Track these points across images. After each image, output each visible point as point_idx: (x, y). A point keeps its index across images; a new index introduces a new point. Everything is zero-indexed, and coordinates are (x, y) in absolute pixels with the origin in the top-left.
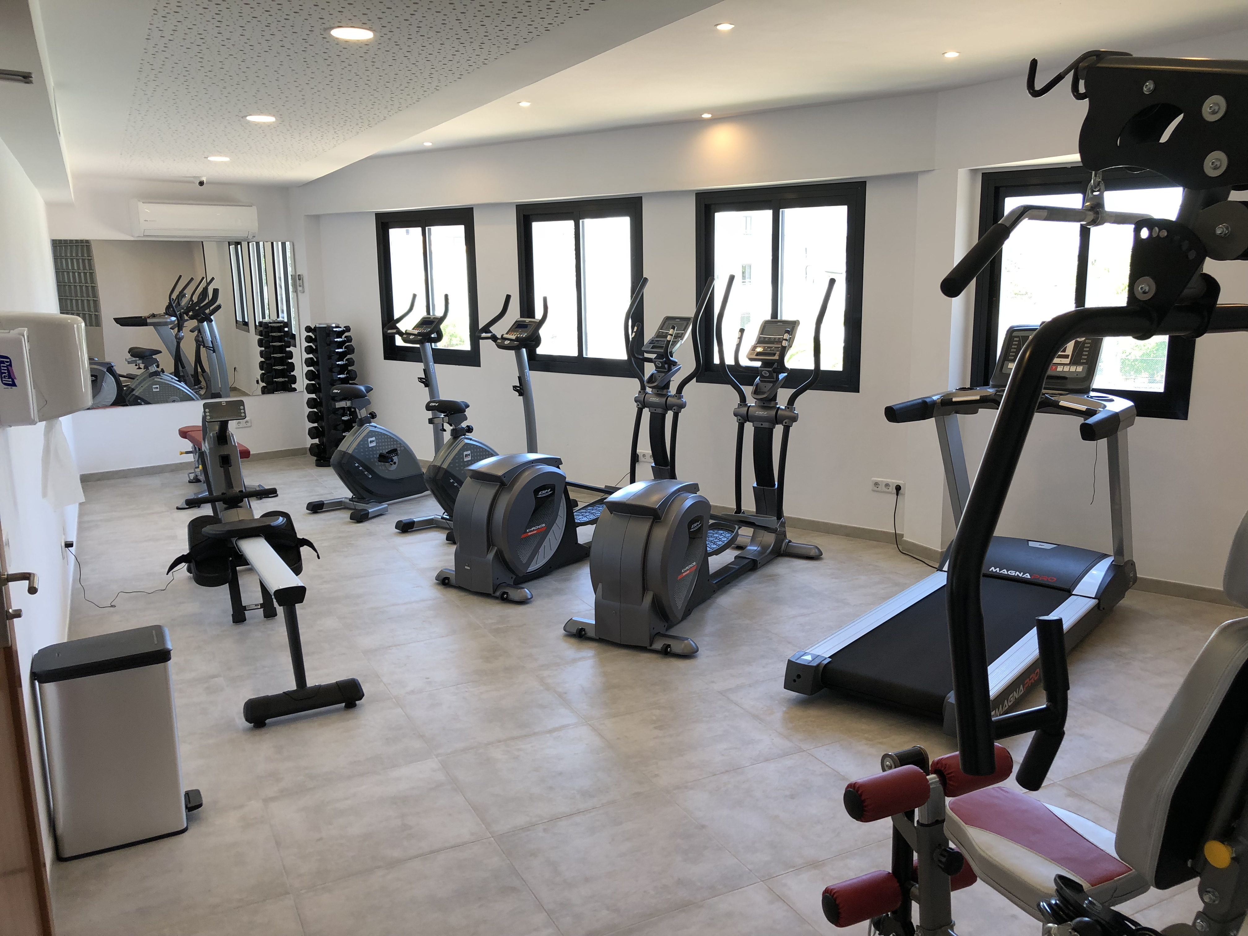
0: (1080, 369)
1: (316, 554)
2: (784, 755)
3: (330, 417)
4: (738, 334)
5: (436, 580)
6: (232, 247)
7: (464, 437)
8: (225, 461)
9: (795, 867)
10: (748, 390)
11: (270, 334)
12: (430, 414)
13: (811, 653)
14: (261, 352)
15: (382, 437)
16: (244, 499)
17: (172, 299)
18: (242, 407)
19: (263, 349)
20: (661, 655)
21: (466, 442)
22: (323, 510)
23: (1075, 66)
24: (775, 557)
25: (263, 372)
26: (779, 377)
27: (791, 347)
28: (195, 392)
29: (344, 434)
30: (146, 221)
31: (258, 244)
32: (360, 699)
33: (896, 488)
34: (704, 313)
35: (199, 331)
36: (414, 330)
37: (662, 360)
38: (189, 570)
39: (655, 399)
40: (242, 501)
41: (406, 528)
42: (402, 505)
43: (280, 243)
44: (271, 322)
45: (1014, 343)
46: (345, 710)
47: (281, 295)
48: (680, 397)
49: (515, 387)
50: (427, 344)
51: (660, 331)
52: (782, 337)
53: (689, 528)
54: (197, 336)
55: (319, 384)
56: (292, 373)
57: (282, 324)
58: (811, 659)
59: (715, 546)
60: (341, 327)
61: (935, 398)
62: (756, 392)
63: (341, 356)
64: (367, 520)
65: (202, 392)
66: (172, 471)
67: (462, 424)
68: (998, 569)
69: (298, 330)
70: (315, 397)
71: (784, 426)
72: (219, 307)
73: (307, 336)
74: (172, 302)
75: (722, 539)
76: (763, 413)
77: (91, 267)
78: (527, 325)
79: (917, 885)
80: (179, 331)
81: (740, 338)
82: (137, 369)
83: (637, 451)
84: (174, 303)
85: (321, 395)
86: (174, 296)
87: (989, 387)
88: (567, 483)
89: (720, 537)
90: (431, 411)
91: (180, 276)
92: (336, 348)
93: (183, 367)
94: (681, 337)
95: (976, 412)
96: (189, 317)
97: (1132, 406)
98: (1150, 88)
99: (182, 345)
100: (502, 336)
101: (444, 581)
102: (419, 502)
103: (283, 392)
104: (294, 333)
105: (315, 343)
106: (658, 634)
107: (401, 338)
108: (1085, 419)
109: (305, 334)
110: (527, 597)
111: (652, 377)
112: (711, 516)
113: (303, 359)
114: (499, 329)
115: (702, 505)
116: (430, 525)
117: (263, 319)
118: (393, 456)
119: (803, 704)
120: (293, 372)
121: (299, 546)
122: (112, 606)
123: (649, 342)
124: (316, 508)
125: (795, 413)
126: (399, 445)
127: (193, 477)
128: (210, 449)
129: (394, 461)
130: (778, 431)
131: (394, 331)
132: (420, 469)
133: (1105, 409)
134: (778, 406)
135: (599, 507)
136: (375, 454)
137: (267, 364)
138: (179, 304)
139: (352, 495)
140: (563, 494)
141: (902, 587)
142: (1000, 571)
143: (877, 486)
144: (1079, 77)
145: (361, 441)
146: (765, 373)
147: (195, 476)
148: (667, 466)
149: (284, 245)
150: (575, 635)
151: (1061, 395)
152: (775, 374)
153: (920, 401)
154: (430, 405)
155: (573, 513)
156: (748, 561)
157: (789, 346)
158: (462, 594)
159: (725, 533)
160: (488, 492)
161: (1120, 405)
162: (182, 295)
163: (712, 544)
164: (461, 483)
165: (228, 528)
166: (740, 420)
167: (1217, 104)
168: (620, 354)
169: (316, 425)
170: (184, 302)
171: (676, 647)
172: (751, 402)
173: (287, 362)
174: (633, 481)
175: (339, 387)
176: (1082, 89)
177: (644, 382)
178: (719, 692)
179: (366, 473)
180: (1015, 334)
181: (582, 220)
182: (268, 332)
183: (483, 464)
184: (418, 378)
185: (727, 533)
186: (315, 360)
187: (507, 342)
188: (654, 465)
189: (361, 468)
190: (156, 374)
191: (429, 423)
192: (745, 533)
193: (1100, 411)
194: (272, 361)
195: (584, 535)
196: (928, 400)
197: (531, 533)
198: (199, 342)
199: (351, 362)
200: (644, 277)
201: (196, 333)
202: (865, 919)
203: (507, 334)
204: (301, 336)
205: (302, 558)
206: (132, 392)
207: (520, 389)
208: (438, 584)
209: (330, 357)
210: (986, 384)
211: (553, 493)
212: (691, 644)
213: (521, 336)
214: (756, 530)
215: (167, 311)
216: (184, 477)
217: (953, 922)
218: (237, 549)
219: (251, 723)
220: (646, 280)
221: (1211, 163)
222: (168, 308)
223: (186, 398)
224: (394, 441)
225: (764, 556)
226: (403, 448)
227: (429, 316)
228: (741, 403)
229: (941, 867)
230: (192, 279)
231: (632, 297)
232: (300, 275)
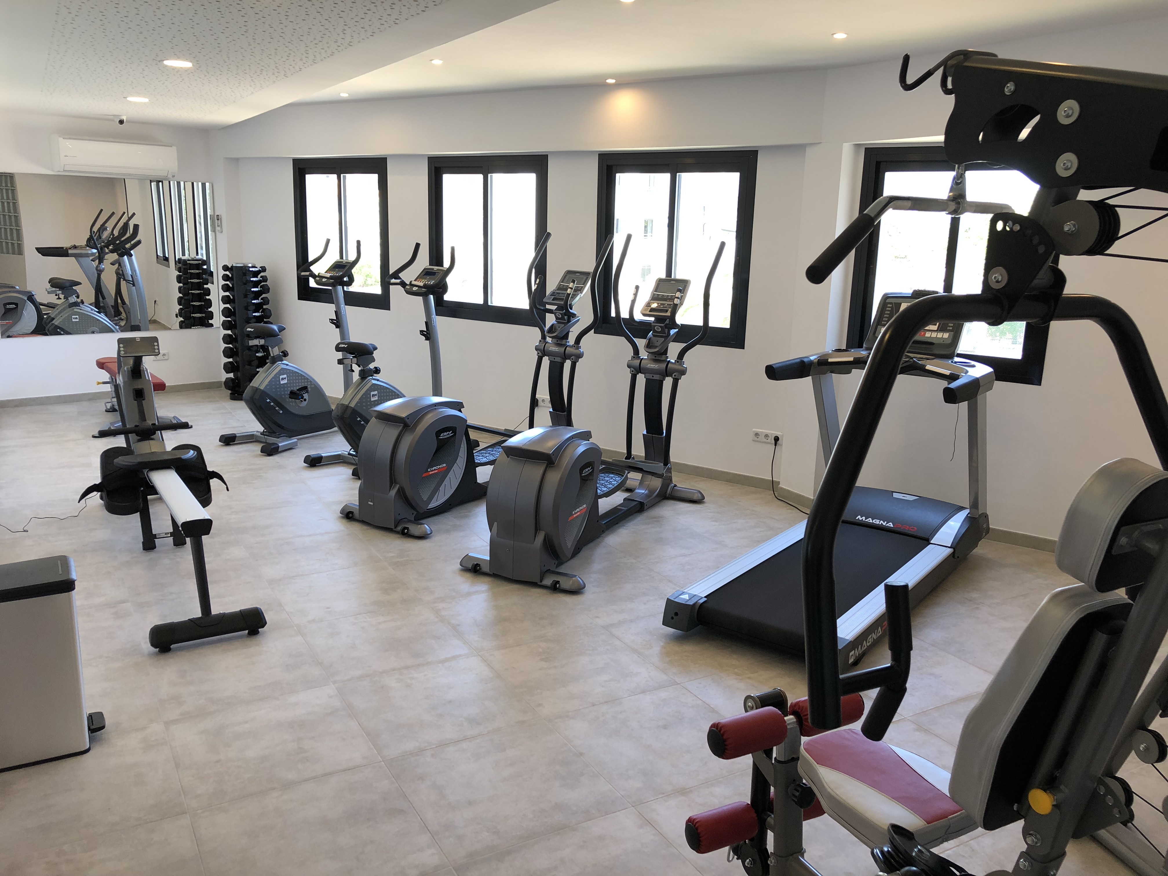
0: (946, 335)
1: (226, 486)
2: (661, 687)
3: (245, 352)
4: (633, 290)
5: (341, 513)
6: (154, 184)
7: (371, 377)
8: (139, 394)
9: (664, 793)
10: (641, 343)
11: (188, 271)
12: (340, 355)
13: (688, 592)
14: (180, 288)
15: (293, 375)
16: (157, 432)
17: (93, 232)
18: (156, 344)
19: (181, 285)
20: (550, 591)
21: (373, 383)
22: (235, 442)
23: (944, 63)
24: (661, 500)
25: (181, 307)
26: (671, 333)
27: (682, 304)
28: (114, 323)
29: (258, 370)
30: (66, 156)
31: (179, 184)
32: (263, 627)
33: (775, 439)
34: (603, 267)
35: (120, 265)
36: (327, 274)
37: (562, 312)
38: (102, 498)
39: (554, 349)
40: (155, 433)
41: (314, 462)
42: (311, 440)
43: (200, 184)
44: (190, 259)
45: (887, 309)
46: (248, 637)
47: (201, 232)
48: (578, 348)
49: (421, 332)
50: (339, 287)
51: (561, 283)
52: (675, 295)
53: (581, 473)
54: (118, 269)
55: (235, 321)
56: (209, 310)
57: (200, 262)
58: (688, 598)
59: (605, 489)
60: (257, 267)
61: (812, 358)
62: (648, 346)
63: (257, 295)
64: (277, 454)
65: (123, 323)
66: (90, 400)
67: (370, 366)
68: (864, 518)
69: (216, 268)
70: (231, 333)
71: (673, 378)
72: (139, 242)
73: (224, 274)
74: (93, 235)
75: (612, 482)
76: (654, 365)
77: (14, 198)
78: (435, 272)
79: (773, 816)
80: (100, 263)
81: (636, 295)
82: (57, 299)
83: (537, 396)
84: (95, 237)
85: (236, 331)
86: (95, 229)
87: (863, 349)
88: (468, 425)
89: (610, 480)
90: (341, 352)
91: (102, 210)
92: (252, 286)
93: (104, 298)
94: (580, 291)
95: (849, 372)
96: (109, 251)
97: (992, 372)
98: (1011, 89)
99: (102, 276)
100: (411, 282)
101: (348, 515)
102: (328, 438)
103: (200, 327)
104: (212, 270)
105: (232, 282)
106: (548, 571)
107: (314, 280)
108: (949, 384)
109: (222, 272)
110: (426, 532)
111: (552, 328)
112: (602, 462)
113: (220, 297)
114: (408, 276)
115: (594, 451)
116: (337, 460)
117: (182, 256)
118: (304, 393)
119: (679, 639)
120: (210, 308)
121: (209, 478)
122: (25, 531)
123: (550, 294)
124: (228, 440)
125: (684, 367)
126: (309, 383)
127: (110, 406)
128: (124, 382)
129: (304, 398)
130: (668, 383)
131: (308, 273)
132: (329, 406)
133: (968, 374)
134: (668, 360)
135: (498, 449)
136: (286, 391)
137: (185, 300)
138: (100, 237)
139: (263, 429)
140: (464, 436)
141: (775, 532)
142: (865, 520)
143: (758, 436)
144: (947, 74)
145: (273, 378)
146: (658, 329)
147: (112, 405)
148: (564, 412)
149: (204, 185)
150: (470, 570)
151: (928, 359)
152: (667, 329)
153: (799, 360)
154: (340, 346)
155: (473, 453)
156: (636, 503)
157: (680, 303)
158: (365, 527)
159: (615, 477)
160: (392, 433)
161: (981, 370)
162: (103, 228)
163: (603, 487)
164: (367, 421)
165: (139, 460)
166: (632, 371)
167: (1072, 109)
168: (523, 303)
169: (231, 360)
170: (105, 235)
171: (565, 583)
172: (644, 354)
173: (205, 298)
174: (531, 426)
175: (252, 326)
176: (950, 86)
177: (545, 332)
178: (602, 627)
179: (277, 408)
180: (888, 301)
181: (490, 174)
182: (187, 269)
183: (389, 406)
184: (330, 319)
185: (617, 477)
186: (232, 298)
187: (415, 289)
188: (552, 411)
189: (272, 404)
190: (76, 304)
191: (338, 364)
192: (634, 477)
193: (963, 376)
194: (190, 297)
195: (483, 474)
196: (805, 360)
197: (432, 472)
198: (120, 275)
199: (266, 301)
200: (548, 232)
201: (117, 265)
202: (726, 846)
203: (415, 280)
204: (218, 274)
205: (212, 489)
206: (52, 321)
207: (427, 333)
208: (343, 518)
209: (246, 296)
210: (860, 346)
211: (455, 435)
212: (579, 581)
213: (429, 283)
214: (645, 475)
215: (88, 244)
216: (102, 406)
217: (804, 849)
218: (148, 480)
219: (156, 648)
220: (549, 234)
221: (1062, 164)
222: (89, 240)
223: (107, 330)
224: (304, 379)
225: (651, 498)
226: (313, 386)
227: (341, 260)
228: (634, 356)
229: (794, 801)
230: (113, 213)
231: (535, 250)
232: (218, 215)
